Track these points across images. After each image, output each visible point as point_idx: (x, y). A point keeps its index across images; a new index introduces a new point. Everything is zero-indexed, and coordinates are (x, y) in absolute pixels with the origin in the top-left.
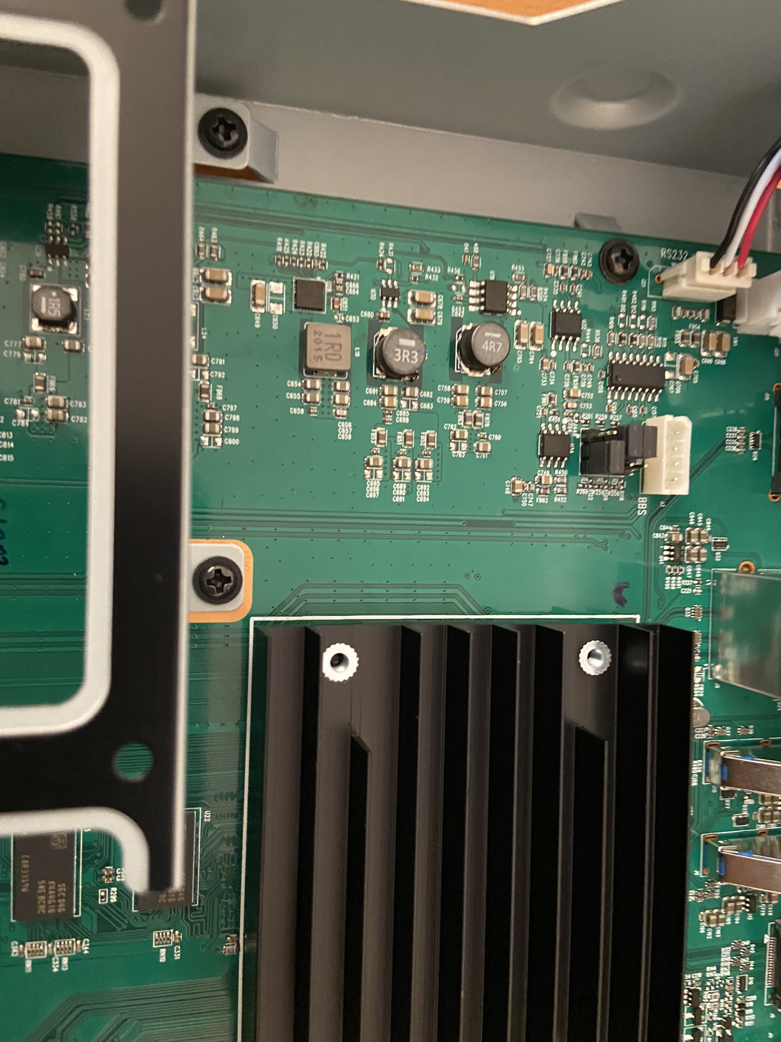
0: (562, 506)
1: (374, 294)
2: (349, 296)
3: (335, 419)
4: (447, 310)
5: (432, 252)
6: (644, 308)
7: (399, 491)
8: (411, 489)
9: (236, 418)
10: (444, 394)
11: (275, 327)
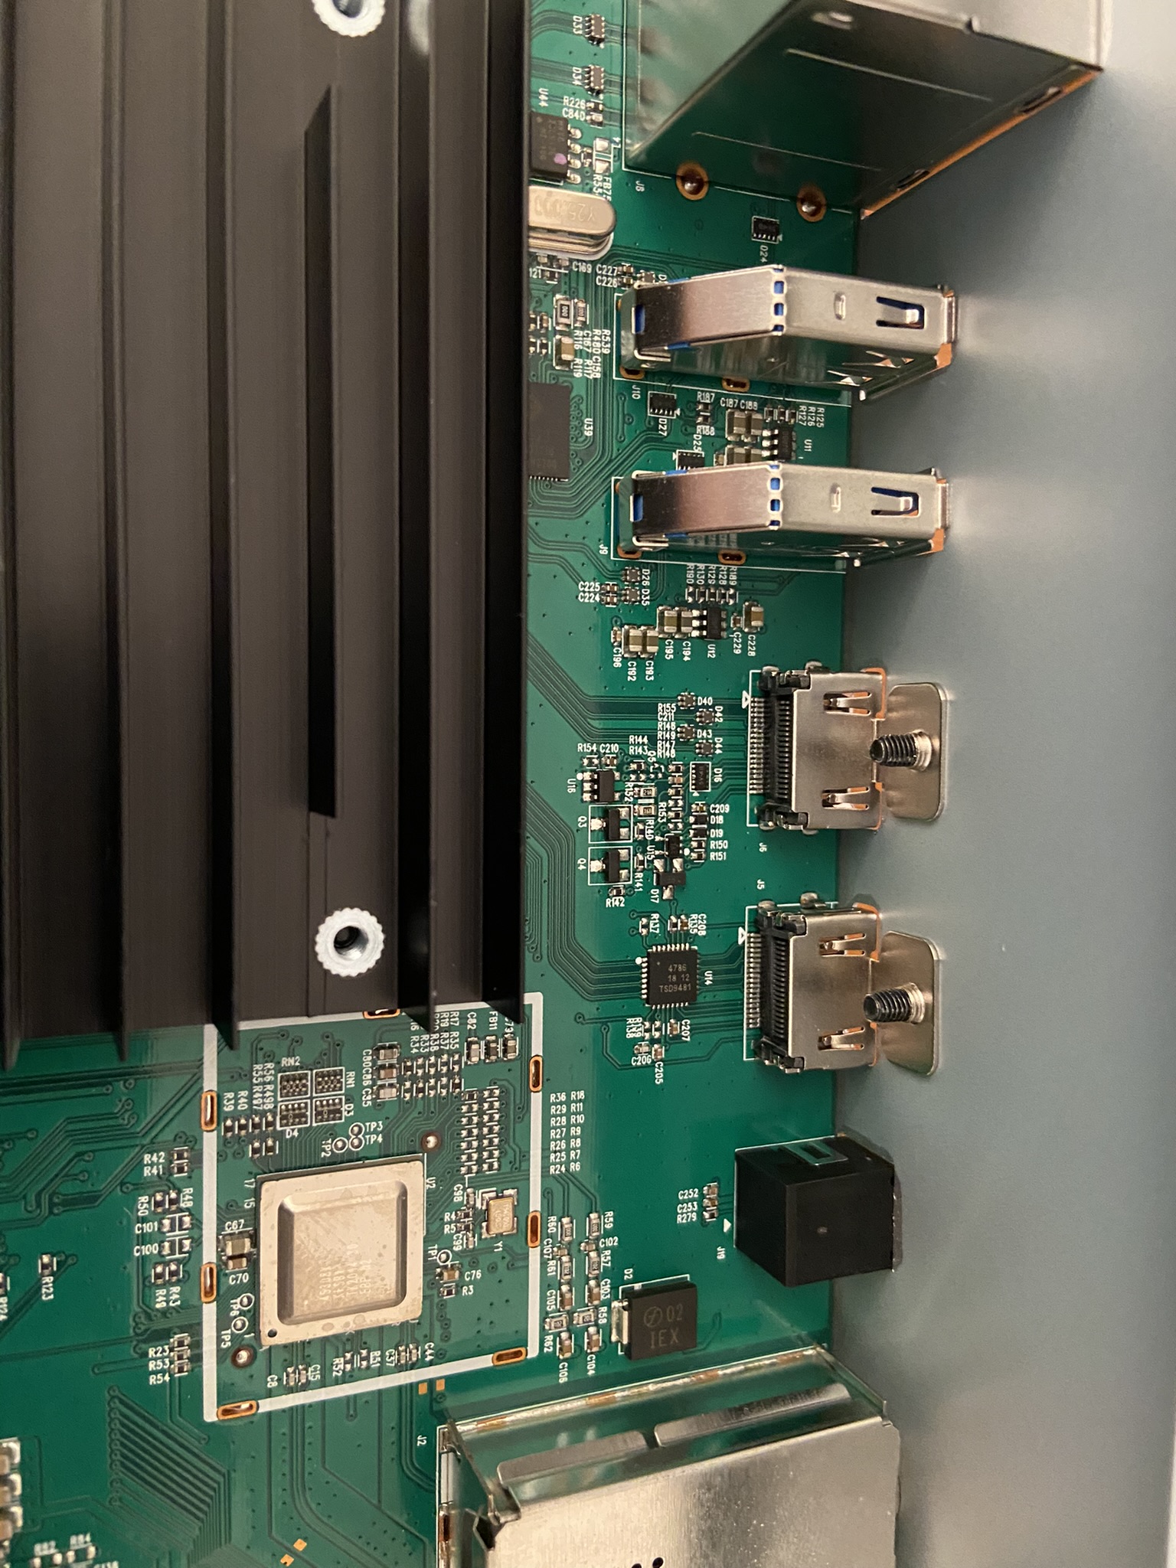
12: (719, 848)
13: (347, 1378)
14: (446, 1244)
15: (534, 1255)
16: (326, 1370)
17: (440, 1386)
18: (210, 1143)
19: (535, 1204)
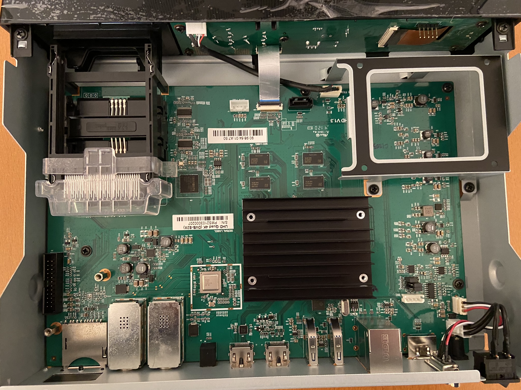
0: (396, 272)
1: (441, 222)
2: (439, 216)
3: (411, 214)
4: (440, 239)
5: (453, 235)
6: (448, 292)
7: (396, 230)
8: (397, 233)
9: (409, 192)
10: (420, 240)
11: (430, 200)
12: (262, 337)
13: (193, 283)
14: (209, 297)
15: (205, 310)
16: (195, 281)
17: (189, 297)
18: (226, 265)
19: (212, 309)
